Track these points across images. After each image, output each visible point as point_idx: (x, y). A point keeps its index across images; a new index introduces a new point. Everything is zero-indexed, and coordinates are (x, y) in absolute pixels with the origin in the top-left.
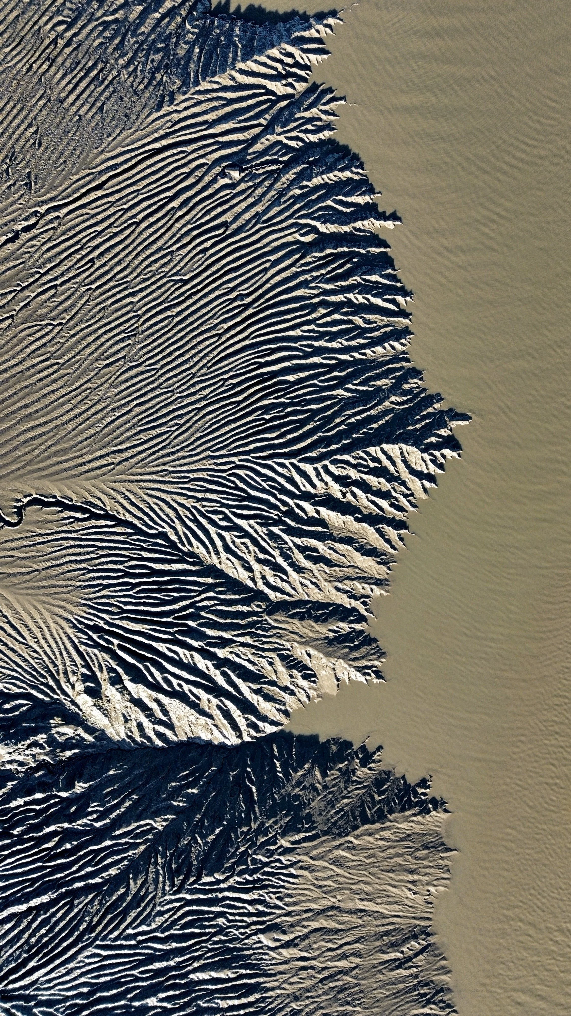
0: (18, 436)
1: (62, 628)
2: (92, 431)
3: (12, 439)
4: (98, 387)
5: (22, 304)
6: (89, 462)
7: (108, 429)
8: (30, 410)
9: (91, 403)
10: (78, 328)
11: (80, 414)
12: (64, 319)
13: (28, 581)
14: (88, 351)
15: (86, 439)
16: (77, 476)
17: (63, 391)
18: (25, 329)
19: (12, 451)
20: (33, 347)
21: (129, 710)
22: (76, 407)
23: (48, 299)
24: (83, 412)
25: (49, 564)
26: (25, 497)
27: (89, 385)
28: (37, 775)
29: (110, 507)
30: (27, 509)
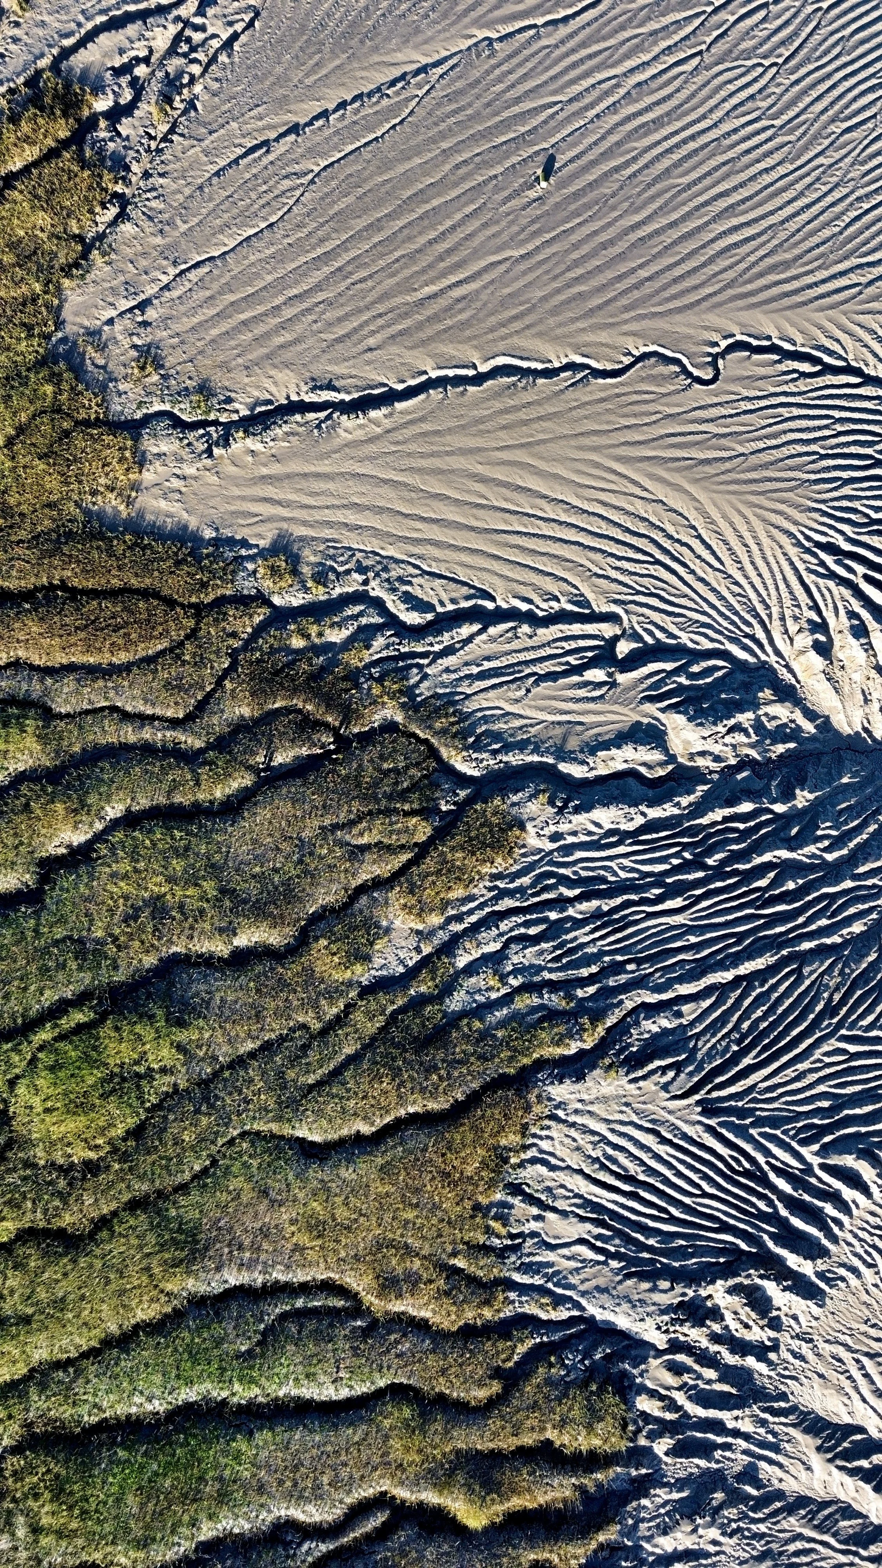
0: (713, 241)
1: (781, 547)
2: (827, 233)
3: (703, 246)
4: (836, 163)
5: (716, 33)
6: (824, 281)
7: (851, 229)
8: (731, 200)
9: (825, 189)
10: (803, 71)
11: (809, 206)
12: (780, 56)
13: (729, 471)
14: (819, 107)
15: (818, 246)
16: (804, 303)
17: (781, 170)
18: (721, 73)
19: (704, 265)
20: (734, 101)
21: (870, 683)
22: (801, 194)
23: (757, 25)
24: (813, 203)
25: (761, 445)
26: (725, 338)
27: (821, 160)
28: (739, 777)
29: (854, 354)
30: (728, 357)
